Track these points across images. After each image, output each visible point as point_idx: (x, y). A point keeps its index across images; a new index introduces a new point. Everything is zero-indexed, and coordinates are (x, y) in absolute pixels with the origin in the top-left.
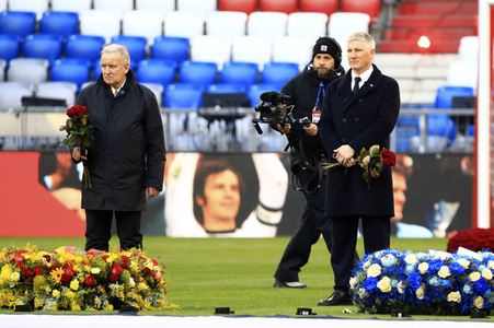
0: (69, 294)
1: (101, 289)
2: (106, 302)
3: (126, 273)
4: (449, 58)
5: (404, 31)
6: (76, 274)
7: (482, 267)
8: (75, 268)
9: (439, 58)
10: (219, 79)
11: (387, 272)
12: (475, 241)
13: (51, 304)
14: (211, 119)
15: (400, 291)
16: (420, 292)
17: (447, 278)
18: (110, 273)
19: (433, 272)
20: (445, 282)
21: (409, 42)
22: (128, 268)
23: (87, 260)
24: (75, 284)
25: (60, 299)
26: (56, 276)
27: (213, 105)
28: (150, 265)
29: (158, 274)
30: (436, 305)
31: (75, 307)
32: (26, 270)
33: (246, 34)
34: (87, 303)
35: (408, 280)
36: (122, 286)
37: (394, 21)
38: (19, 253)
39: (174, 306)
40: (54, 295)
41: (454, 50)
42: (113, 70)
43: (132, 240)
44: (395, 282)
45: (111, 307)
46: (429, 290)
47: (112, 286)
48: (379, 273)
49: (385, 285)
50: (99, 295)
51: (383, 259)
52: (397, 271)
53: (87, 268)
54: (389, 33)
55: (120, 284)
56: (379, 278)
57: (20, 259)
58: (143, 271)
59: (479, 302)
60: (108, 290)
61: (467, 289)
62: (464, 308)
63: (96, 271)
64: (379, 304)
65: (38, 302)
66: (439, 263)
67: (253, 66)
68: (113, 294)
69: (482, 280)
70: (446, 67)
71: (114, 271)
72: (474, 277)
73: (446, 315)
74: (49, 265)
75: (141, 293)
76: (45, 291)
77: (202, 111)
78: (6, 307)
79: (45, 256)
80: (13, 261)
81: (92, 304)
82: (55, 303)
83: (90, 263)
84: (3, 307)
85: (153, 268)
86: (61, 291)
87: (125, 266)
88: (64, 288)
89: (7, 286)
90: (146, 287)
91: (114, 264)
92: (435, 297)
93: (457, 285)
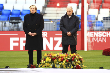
1: (70, 63)
2: (71, 66)
3: (75, 59)
5: (53, 2)
6: (64, 59)
8: (64, 58)
13: (59, 66)
18: (72, 59)
22: (76, 58)
23: (66, 56)
24: (64, 61)
25: (61, 65)
26: (60, 59)
27: (13, 20)
28: (80, 57)
31: (64, 67)
32: (52, 58)
33: (16, 3)
34: (67, 66)
36: (75, 62)
38: (50, 54)
39: (85, 67)
40: (59, 64)
42: (70, 12)
47: (72, 62)
50: (70, 64)
53: (67, 58)
55: (74, 61)
57: (51, 56)
60: (72, 63)
63: (69, 58)
65: (56, 66)
67: (19, 11)
68: (73, 64)
71: (73, 59)
74: (58, 57)
75: (79, 63)
76: (57, 63)
77: (10, 21)
78: (48, 67)
79: (56, 55)
80: (49, 56)
81: (68, 66)
82: (60, 66)
83: (67, 57)
84: (47, 67)
85: (81, 58)
86: (61, 63)
87: (75, 57)
88: (62, 63)
89: (48, 62)
90: (80, 62)
91: (72, 57)
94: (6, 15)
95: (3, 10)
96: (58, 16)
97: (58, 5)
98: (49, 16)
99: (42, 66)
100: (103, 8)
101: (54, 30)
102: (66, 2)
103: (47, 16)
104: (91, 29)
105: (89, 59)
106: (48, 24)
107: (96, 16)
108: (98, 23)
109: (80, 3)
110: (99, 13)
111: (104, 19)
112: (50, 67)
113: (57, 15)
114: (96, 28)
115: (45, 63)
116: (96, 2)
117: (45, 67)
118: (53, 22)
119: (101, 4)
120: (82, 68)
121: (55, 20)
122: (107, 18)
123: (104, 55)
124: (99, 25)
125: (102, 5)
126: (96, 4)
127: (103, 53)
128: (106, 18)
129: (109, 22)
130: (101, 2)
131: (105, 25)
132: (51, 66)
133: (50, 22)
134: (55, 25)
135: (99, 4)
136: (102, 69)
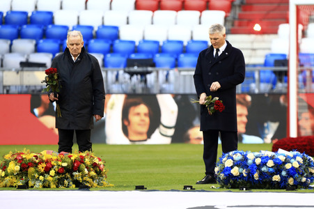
0: (49, 178)
1: (68, 175)
2: (71, 183)
3: (83, 166)
4: (272, 37)
6: (53, 166)
7: (292, 160)
8: (53, 163)
9: (266, 37)
10: (136, 50)
11: (237, 164)
12: (288, 145)
13: (39, 184)
14: (132, 74)
15: (245, 175)
16: (256, 176)
17: (272, 167)
18: (73, 166)
19: (264, 164)
20: (271, 170)
21: (249, 28)
22: (84, 163)
23: (60, 159)
24: (52, 172)
25: (44, 182)
26: (41, 167)
27: (133, 66)
28: (97, 161)
29: (102, 166)
30: (265, 183)
31: (53, 186)
32: (24, 164)
33: (152, 23)
34: (60, 183)
35: (249, 168)
36: (80, 174)
37: (240, 15)
38: (19, 154)
39: (111, 185)
40: (38, 178)
41: (275, 32)
43: (85, 146)
44: (241, 169)
45: (74, 186)
46: (261, 174)
47: (74, 173)
48: (232, 164)
49: (235, 171)
50: (67, 179)
51: (234, 156)
52: (242, 163)
53: (60, 163)
54: (237, 23)
55: (79, 172)
56: (232, 167)
57: (20, 158)
58: (92, 165)
59: (291, 181)
60: (72, 176)
61: (284, 173)
62: (282, 185)
63: (65, 164)
64: (232, 183)
65: (31, 183)
66: (267, 158)
67: (156, 42)
68: (75, 178)
69: (293, 168)
70: (271, 42)
71: (75, 165)
72: (288, 166)
73: (272, 189)
74: (37, 161)
75: (92, 178)
76: (35, 176)
77: (127, 69)
78: (12, 187)
79: (35, 156)
80: (16, 159)
81: (63, 184)
82: (41, 184)
84: (10, 186)
86: (44, 176)
87: (82, 162)
88: (46, 175)
89: (12, 174)
90: (95, 174)
91: (75, 161)
92: (265, 178)
93: (278, 171)
94: (123, 54)
95: (117, 41)
112: (16, 187)
113: (253, 53)
115: (6, 176)
117: (6, 186)
132: (20, 184)
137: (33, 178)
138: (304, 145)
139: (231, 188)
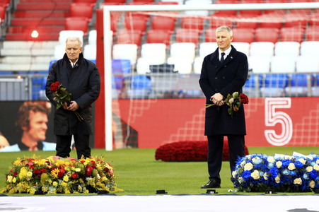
0: (63, 184)
1: (81, 180)
2: (85, 188)
3: (95, 171)
5: (21, 28)
6: (66, 172)
7: (313, 163)
8: (66, 168)
9: (44, 44)
11: (256, 167)
13: (53, 190)
15: (266, 178)
16: (277, 179)
17: (293, 170)
18: (86, 171)
19: (285, 167)
20: (293, 173)
21: (25, 34)
22: (96, 168)
23: (72, 164)
24: (66, 178)
25: (57, 187)
26: (55, 173)
29: (112, 171)
30: (286, 186)
31: (67, 191)
32: (36, 170)
34: (74, 189)
35: (270, 172)
36: (94, 179)
38: (30, 160)
39: (120, 190)
40: (54, 184)
44: (261, 173)
45: (88, 191)
46: (283, 177)
47: (88, 179)
48: (251, 168)
49: (256, 175)
50: (80, 184)
51: (254, 160)
52: (263, 166)
53: (73, 168)
55: (93, 177)
56: (252, 171)
57: (32, 164)
58: (104, 170)
59: (312, 184)
60: (85, 181)
61: (305, 176)
62: (304, 187)
63: (78, 170)
65: (44, 189)
66: (288, 161)
68: (88, 184)
69: (314, 171)
71: (88, 170)
72: (309, 169)
73: (293, 192)
74: (50, 167)
75: (104, 182)
76: (48, 182)
78: (25, 193)
79: (46, 162)
80: (27, 165)
81: (77, 189)
82: (55, 189)
83: (74, 166)
84: (23, 192)
85: (109, 167)
86: (58, 182)
87: (94, 167)
88: (60, 181)
89: (25, 180)
90: (107, 179)
91: (87, 166)
92: (286, 181)
93: (299, 174)
96: (36, 63)
97: (35, 34)
98: (12, 64)
99: (8, 191)
100: (149, 41)
101: (27, 99)
102: (54, 27)
103: (6, 63)
104: (120, 94)
105: (125, 172)
106: (3, 82)
107: (133, 62)
108: (138, 81)
109: (90, 30)
110: (139, 55)
111: (154, 69)
112: (29, 193)
113: (33, 60)
114: (134, 93)
115: (18, 182)
116: (132, 28)
117: (18, 192)
118: (24, 78)
119: (144, 33)
120: (114, 195)
121: (28, 72)
122: (161, 68)
123: (160, 160)
124: (141, 86)
125: (147, 34)
126: (132, 31)
127: (156, 156)
128: (158, 68)
129: (166, 77)
130: (145, 28)
131: (155, 84)
132: (33, 190)
133: (16, 78)
134: (28, 87)
135: (140, 32)
136: (164, 196)
137: (47, 183)
138: (188, 150)
139: (251, 192)
